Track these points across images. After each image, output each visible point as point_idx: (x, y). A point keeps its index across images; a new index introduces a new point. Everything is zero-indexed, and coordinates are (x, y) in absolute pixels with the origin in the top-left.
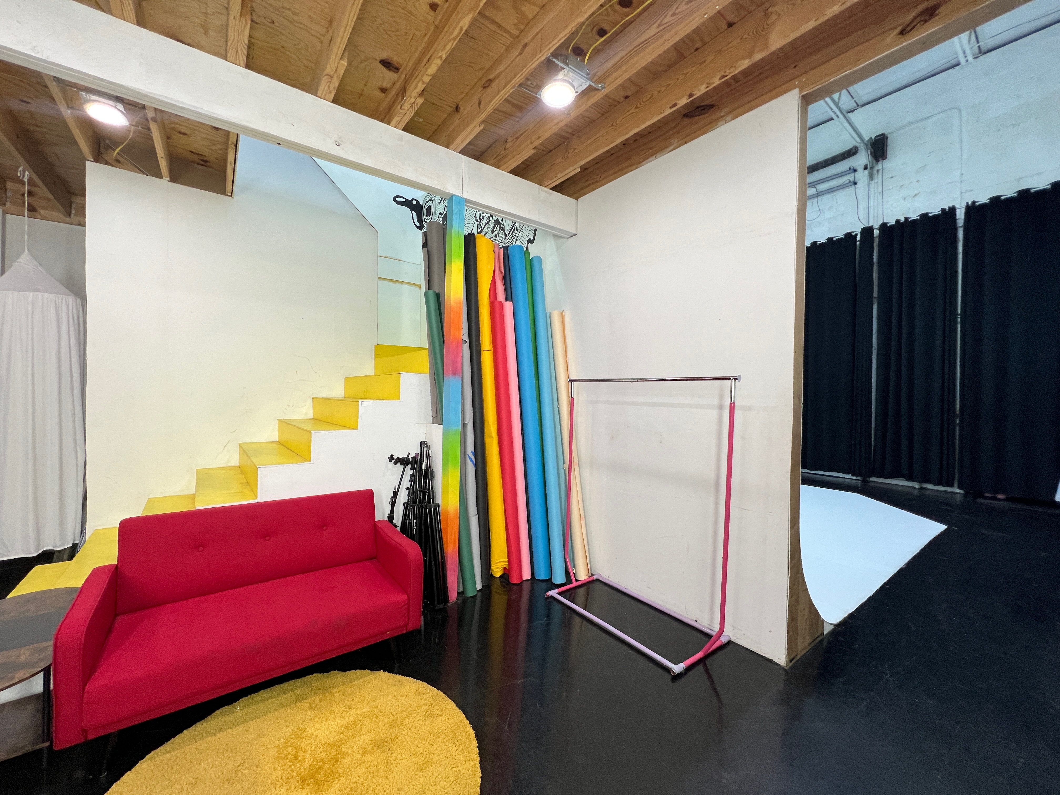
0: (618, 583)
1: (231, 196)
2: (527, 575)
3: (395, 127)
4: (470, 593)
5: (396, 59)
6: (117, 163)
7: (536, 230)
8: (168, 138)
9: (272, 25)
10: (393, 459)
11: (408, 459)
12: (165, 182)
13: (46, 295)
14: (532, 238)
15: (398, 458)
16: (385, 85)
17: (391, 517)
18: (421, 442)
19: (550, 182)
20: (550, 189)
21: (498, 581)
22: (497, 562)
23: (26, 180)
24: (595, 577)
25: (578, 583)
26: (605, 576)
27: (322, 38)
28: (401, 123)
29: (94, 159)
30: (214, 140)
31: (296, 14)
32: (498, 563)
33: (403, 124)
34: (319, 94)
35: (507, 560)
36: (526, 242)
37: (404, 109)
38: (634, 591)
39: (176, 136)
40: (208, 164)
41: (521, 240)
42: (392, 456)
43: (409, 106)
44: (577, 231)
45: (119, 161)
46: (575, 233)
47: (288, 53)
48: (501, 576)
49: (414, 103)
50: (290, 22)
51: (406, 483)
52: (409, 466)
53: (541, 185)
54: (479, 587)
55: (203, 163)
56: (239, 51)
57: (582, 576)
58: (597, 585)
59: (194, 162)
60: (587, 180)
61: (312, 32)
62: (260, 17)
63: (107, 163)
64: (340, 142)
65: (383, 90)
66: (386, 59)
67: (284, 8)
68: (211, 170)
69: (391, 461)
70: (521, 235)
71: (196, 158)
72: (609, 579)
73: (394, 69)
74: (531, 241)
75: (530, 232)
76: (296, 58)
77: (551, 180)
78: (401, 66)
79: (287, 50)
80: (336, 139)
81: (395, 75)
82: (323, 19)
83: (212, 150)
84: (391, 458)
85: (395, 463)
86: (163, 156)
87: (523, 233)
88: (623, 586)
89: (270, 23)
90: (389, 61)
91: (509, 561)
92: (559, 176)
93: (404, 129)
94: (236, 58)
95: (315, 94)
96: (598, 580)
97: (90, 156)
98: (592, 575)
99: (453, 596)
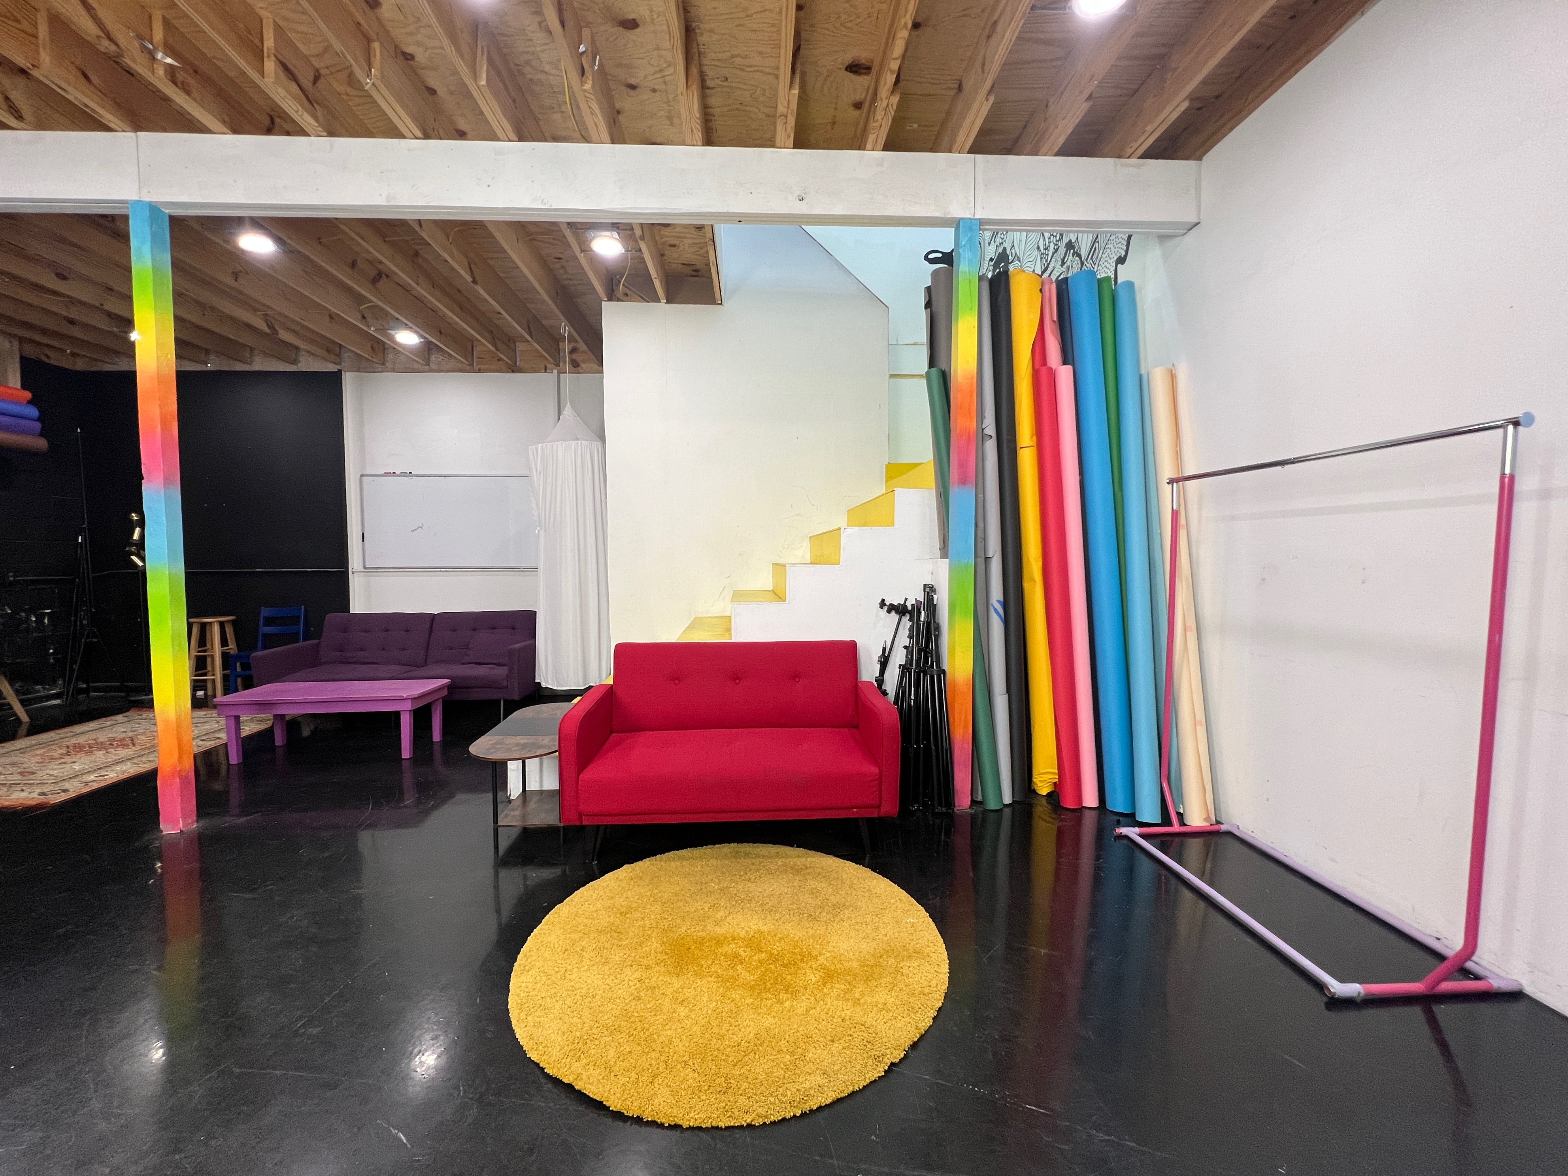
0: (1271, 845)
1: (721, 304)
2: (1090, 799)
3: (873, 150)
4: (992, 805)
5: (862, 55)
6: (626, 297)
7: (1130, 237)
8: (662, 255)
9: (726, 84)
10: (885, 605)
11: (904, 606)
12: (662, 306)
13: (584, 442)
14: (1123, 253)
15: (891, 605)
16: (859, 97)
17: (880, 681)
18: (925, 585)
19: (1135, 145)
20: (1139, 158)
21: (1044, 802)
22: (1043, 771)
23: (566, 335)
24: (1223, 828)
25: (1183, 829)
26: (1244, 830)
27: (776, 72)
28: (879, 143)
29: (607, 298)
30: (699, 243)
31: (746, 57)
32: (1043, 774)
33: (881, 142)
34: (778, 144)
35: (1057, 771)
36: (1114, 263)
37: (877, 121)
38: (1303, 863)
39: (668, 251)
40: (700, 273)
41: (1106, 263)
42: (883, 600)
43: (883, 112)
44: (1199, 218)
45: (626, 295)
46: (1196, 221)
47: (748, 108)
48: (1049, 795)
49: (888, 106)
50: (743, 70)
51: (904, 639)
52: (908, 617)
53: (1120, 157)
54: (1007, 799)
55: (695, 273)
56: (694, 130)
57: (1196, 819)
58: (1230, 841)
59: (687, 276)
60: (1221, 117)
61: (766, 70)
62: (713, 79)
63: (619, 300)
64: (804, 196)
65: (858, 106)
66: (852, 62)
67: (733, 56)
68: (703, 279)
69: (881, 607)
70: (1106, 254)
71: (688, 270)
72: (1253, 835)
73: (863, 71)
74: (1121, 260)
75: (1119, 245)
76: (757, 110)
77: (1136, 141)
78: (872, 61)
79: (746, 106)
80: (798, 193)
81: (867, 78)
82: (772, 48)
83: (700, 255)
84: (883, 604)
85: (889, 612)
86: (656, 276)
87: (1108, 251)
88: (1281, 851)
89: (724, 81)
90: (857, 62)
91: (1060, 773)
92: (1149, 128)
93: (886, 148)
94: (692, 139)
95: (773, 146)
96: (1229, 834)
97: (604, 296)
98: (1218, 822)
99: (963, 801)
